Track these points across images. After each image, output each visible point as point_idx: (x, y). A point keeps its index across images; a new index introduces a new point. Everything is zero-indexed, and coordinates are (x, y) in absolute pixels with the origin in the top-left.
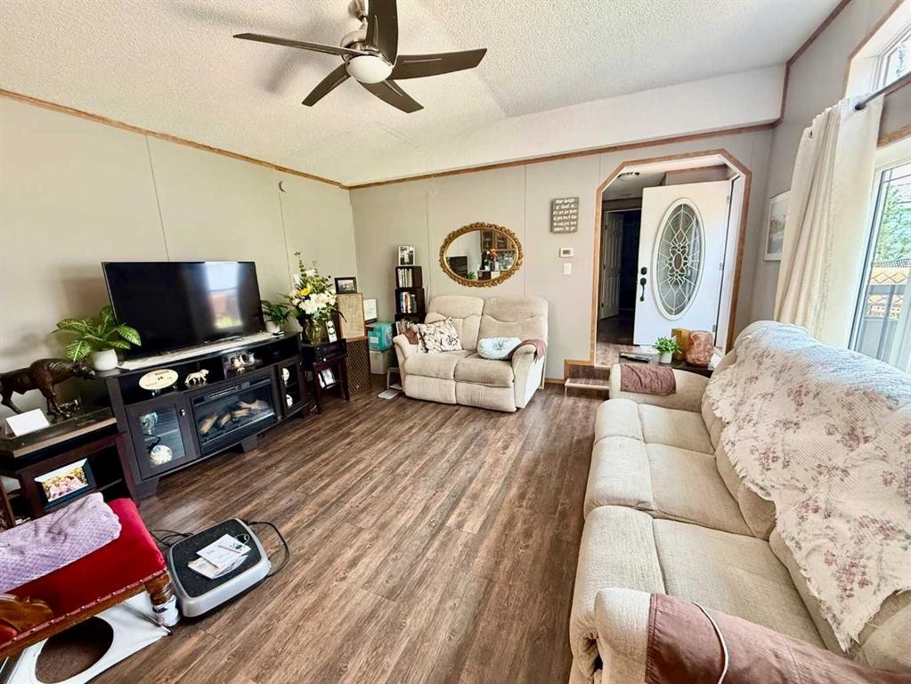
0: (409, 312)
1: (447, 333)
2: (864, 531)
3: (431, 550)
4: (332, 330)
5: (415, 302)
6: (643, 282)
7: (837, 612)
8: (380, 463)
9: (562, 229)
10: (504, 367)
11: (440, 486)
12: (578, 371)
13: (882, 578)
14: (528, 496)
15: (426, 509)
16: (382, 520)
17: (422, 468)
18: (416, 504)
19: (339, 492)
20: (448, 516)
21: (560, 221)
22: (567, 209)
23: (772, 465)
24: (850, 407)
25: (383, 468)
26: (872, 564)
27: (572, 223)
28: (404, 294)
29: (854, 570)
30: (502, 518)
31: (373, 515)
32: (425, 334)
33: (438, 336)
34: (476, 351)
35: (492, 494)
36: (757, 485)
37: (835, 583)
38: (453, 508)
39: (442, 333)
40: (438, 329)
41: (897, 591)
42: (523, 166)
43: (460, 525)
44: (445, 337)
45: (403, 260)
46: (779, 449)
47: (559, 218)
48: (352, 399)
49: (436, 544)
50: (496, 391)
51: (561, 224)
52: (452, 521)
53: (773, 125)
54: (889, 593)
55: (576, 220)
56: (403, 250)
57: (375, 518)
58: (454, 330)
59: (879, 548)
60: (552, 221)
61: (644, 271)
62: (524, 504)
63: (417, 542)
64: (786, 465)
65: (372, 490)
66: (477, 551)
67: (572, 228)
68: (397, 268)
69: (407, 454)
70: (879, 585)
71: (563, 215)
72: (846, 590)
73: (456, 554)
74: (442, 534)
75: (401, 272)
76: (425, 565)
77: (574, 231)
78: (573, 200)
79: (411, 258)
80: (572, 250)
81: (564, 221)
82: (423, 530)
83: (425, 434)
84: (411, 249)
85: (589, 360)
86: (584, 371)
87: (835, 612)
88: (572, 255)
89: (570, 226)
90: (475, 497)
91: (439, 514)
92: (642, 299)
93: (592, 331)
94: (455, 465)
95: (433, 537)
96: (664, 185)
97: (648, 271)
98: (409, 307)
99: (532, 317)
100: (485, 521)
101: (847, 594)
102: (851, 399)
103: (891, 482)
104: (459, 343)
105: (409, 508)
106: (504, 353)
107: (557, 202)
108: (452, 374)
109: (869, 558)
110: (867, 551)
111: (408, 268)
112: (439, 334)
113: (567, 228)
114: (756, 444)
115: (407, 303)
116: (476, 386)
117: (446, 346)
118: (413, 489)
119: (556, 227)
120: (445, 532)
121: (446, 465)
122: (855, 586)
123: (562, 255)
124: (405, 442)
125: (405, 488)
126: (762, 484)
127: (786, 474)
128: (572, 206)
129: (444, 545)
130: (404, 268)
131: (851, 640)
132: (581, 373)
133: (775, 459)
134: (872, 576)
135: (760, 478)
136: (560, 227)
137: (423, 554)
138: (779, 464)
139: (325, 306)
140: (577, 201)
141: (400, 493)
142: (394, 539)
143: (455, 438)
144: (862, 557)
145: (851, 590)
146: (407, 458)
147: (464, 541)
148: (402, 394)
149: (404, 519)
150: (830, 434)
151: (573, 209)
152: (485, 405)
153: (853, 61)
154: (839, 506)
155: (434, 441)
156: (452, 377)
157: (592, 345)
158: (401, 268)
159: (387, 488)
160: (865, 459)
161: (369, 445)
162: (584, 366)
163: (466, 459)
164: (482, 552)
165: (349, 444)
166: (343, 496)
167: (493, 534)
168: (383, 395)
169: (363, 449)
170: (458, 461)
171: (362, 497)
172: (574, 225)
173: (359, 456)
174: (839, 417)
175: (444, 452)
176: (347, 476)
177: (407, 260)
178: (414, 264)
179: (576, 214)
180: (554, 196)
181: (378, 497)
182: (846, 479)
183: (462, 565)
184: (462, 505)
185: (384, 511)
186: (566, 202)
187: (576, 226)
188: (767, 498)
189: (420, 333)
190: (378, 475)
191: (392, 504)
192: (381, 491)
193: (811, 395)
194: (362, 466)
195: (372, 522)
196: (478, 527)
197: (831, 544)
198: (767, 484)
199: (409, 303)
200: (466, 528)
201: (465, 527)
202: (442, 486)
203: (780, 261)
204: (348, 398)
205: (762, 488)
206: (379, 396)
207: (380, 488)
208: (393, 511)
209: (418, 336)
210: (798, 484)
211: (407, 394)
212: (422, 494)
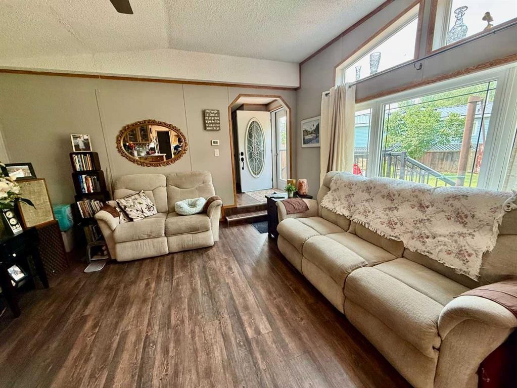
0: (92, 191)
1: (145, 203)
2: (454, 238)
3: (260, 362)
4: (13, 221)
5: (98, 183)
6: (242, 159)
7: (466, 270)
8: (149, 324)
9: (212, 128)
10: (202, 218)
11: (217, 314)
12: (229, 212)
13: (475, 251)
14: (272, 290)
15: (225, 337)
16: (201, 368)
17: (190, 310)
18: (214, 338)
19: (133, 376)
20: (245, 331)
21: (210, 123)
22: (213, 116)
23: (396, 227)
24: (417, 196)
25: (156, 328)
26: (467, 247)
27: (217, 125)
28: (84, 176)
29: (462, 252)
30: (274, 311)
31: (190, 371)
32: (125, 207)
33: (139, 207)
34: (174, 211)
35: (253, 300)
36: (392, 236)
37: (458, 260)
38: (242, 324)
39: (140, 204)
40: (136, 202)
41: (484, 253)
42: (181, 85)
43: (257, 332)
44: (144, 206)
45: (77, 146)
46: (395, 219)
47: (209, 121)
48: (53, 284)
49: (258, 356)
50: (200, 235)
51: (211, 125)
52: (250, 333)
53: (296, 89)
54: (482, 254)
55: (219, 123)
56: (75, 138)
57: (193, 371)
58: (149, 201)
59: (465, 242)
60: (205, 123)
61: (242, 154)
62: (275, 296)
63: (245, 365)
64: (402, 224)
65: (166, 351)
66: (283, 340)
67: (218, 128)
68: (71, 154)
69: (166, 306)
70: (476, 253)
71: (211, 120)
72: (464, 260)
73: (276, 352)
74: (254, 345)
75: (76, 158)
76: (268, 376)
77: (219, 130)
78: (216, 112)
79: (87, 144)
80: (218, 141)
81: (212, 123)
82: (239, 353)
83: (164, 285)
84: (86, 137)
85: (234, 204)
86: (232, 211)
87: (464, 270)
88: (218, 144)
89: (217, 127)
90: (246, 308)
91: (237, 334)
92: (243, 168)
93: (234, 187)
94: (211, 295)
95: (251, 352)
96: (243, 110)
97: (244, 154)
98: (91, 188)
99: (203, 183)
100: (268, 319)
101: (465, 262)
102: (415, 193)
103: (450, 218)
104: (155, 209)
105: (212, 345)
106: (199, 208)
107: (207, 111)
108: (164, 232)
109: (465, 246)
110: (462, 244)
111: (85, 154)
112: (138, 205)
113: (215, 128)
114: (382, 220)
115: (88, 185)
116: (185, 236)
117: (147, 213)
118: (200, 329)
119: (208, 127)
120: (254, 343)
121: (205, 298)
122: (467, 257)
123: (213, 144)
124: (154, 298)
125: (193, 332)
126: (394, 235)
127: (403, 228)
128: (216, 115)
129: (263, 352)
130: (81, 154)
131: (477, 276)
132: (231, 212)
133: (396, 224)
134: (470, 251)
135: (393, 233)
136: (210, 127)
137: (258, 369)
138: (398, 225)
139: (6, 195)
140: (218, 113)
141: (193, 338)
142: (227, 375)
143: (191, 276)
144: (462, 247)
145: (467, 259)
146: (169, 308)
147: (271, 339)
148: (112, 262)
149: (218, 354)
150: (413, 208)
151: (217, 117)
152: (195, 247)
153: (337, 69)
154: (437, 233)
155: (178, 285)
156: (163, 235)
157: (235, 195)
158: (77, 154)
159: (178, 342)
160: (435, 213)
161: (120, 317)
162: (232, 208)
163: (215, 287)
164: (287, 340)
165: (95, 326)
166: (140, 377)
167: (280, 324)
168: (89, 269)
169: (117, 323)
170: (210, 291)
171: (163, 364)
172: (218, 127)
173: (119, 331)
174: (414, 201)
175: (194, 290)
176: (125, 356)
177: (82, 146)
178: (91, 150)
179: (219, 120)
180: (204, 107)
181: (177, 354)
182: (431, 222)
183: (286, 356)
184: (245, 318)
185: (196, 361)
186: (212, 112)
187: (219, 127)
188: (400, 240)
189: (120, 207)
190: (157, 335)
191: (196, 351)
192: (175, 347)
193: (397, 195)
194: (132, 338)
195: (194, 377)
196: (268, 326)
197: (446, 247)
198: (397, 234)
199: (91, 185)
200: (263, 331)
201: (261, 331)
202: (219, 313)
203: (320, 147)
204: (46, 286)
205: (395, 237)
206: (85, 271)
207: (172, 345)
208: (202, 357)
209: (118, 209)
210: (408, 230)
211: (119, 259)
212: (211, 329)
